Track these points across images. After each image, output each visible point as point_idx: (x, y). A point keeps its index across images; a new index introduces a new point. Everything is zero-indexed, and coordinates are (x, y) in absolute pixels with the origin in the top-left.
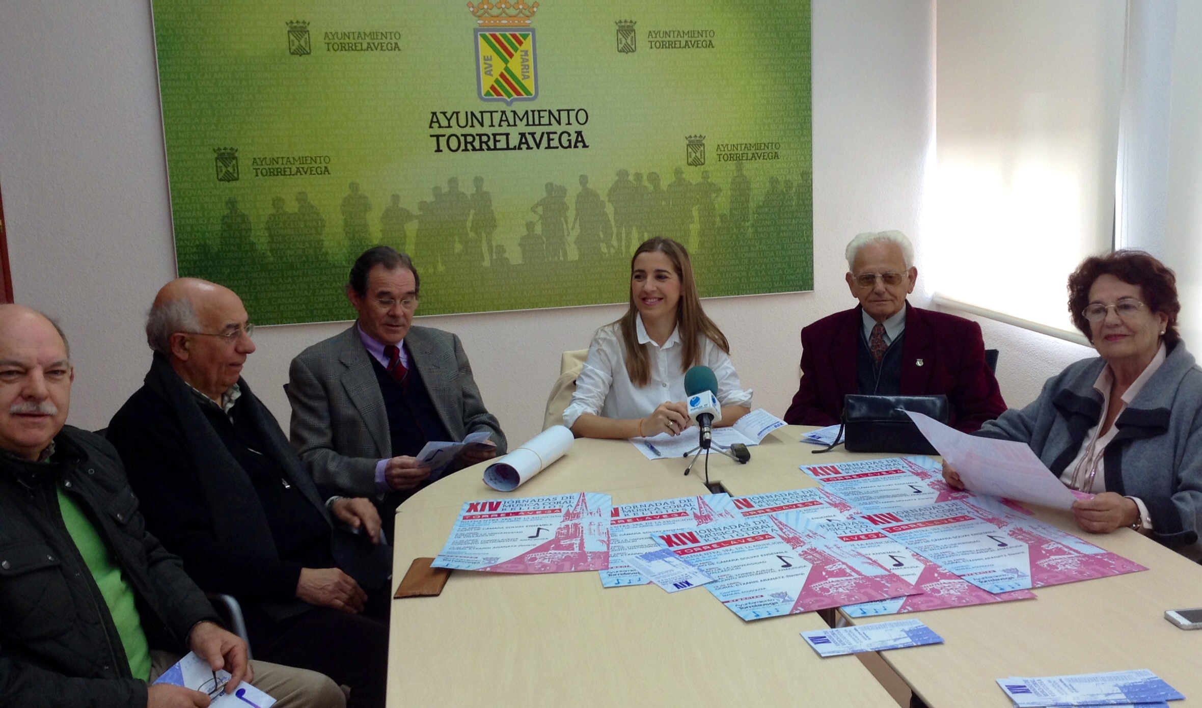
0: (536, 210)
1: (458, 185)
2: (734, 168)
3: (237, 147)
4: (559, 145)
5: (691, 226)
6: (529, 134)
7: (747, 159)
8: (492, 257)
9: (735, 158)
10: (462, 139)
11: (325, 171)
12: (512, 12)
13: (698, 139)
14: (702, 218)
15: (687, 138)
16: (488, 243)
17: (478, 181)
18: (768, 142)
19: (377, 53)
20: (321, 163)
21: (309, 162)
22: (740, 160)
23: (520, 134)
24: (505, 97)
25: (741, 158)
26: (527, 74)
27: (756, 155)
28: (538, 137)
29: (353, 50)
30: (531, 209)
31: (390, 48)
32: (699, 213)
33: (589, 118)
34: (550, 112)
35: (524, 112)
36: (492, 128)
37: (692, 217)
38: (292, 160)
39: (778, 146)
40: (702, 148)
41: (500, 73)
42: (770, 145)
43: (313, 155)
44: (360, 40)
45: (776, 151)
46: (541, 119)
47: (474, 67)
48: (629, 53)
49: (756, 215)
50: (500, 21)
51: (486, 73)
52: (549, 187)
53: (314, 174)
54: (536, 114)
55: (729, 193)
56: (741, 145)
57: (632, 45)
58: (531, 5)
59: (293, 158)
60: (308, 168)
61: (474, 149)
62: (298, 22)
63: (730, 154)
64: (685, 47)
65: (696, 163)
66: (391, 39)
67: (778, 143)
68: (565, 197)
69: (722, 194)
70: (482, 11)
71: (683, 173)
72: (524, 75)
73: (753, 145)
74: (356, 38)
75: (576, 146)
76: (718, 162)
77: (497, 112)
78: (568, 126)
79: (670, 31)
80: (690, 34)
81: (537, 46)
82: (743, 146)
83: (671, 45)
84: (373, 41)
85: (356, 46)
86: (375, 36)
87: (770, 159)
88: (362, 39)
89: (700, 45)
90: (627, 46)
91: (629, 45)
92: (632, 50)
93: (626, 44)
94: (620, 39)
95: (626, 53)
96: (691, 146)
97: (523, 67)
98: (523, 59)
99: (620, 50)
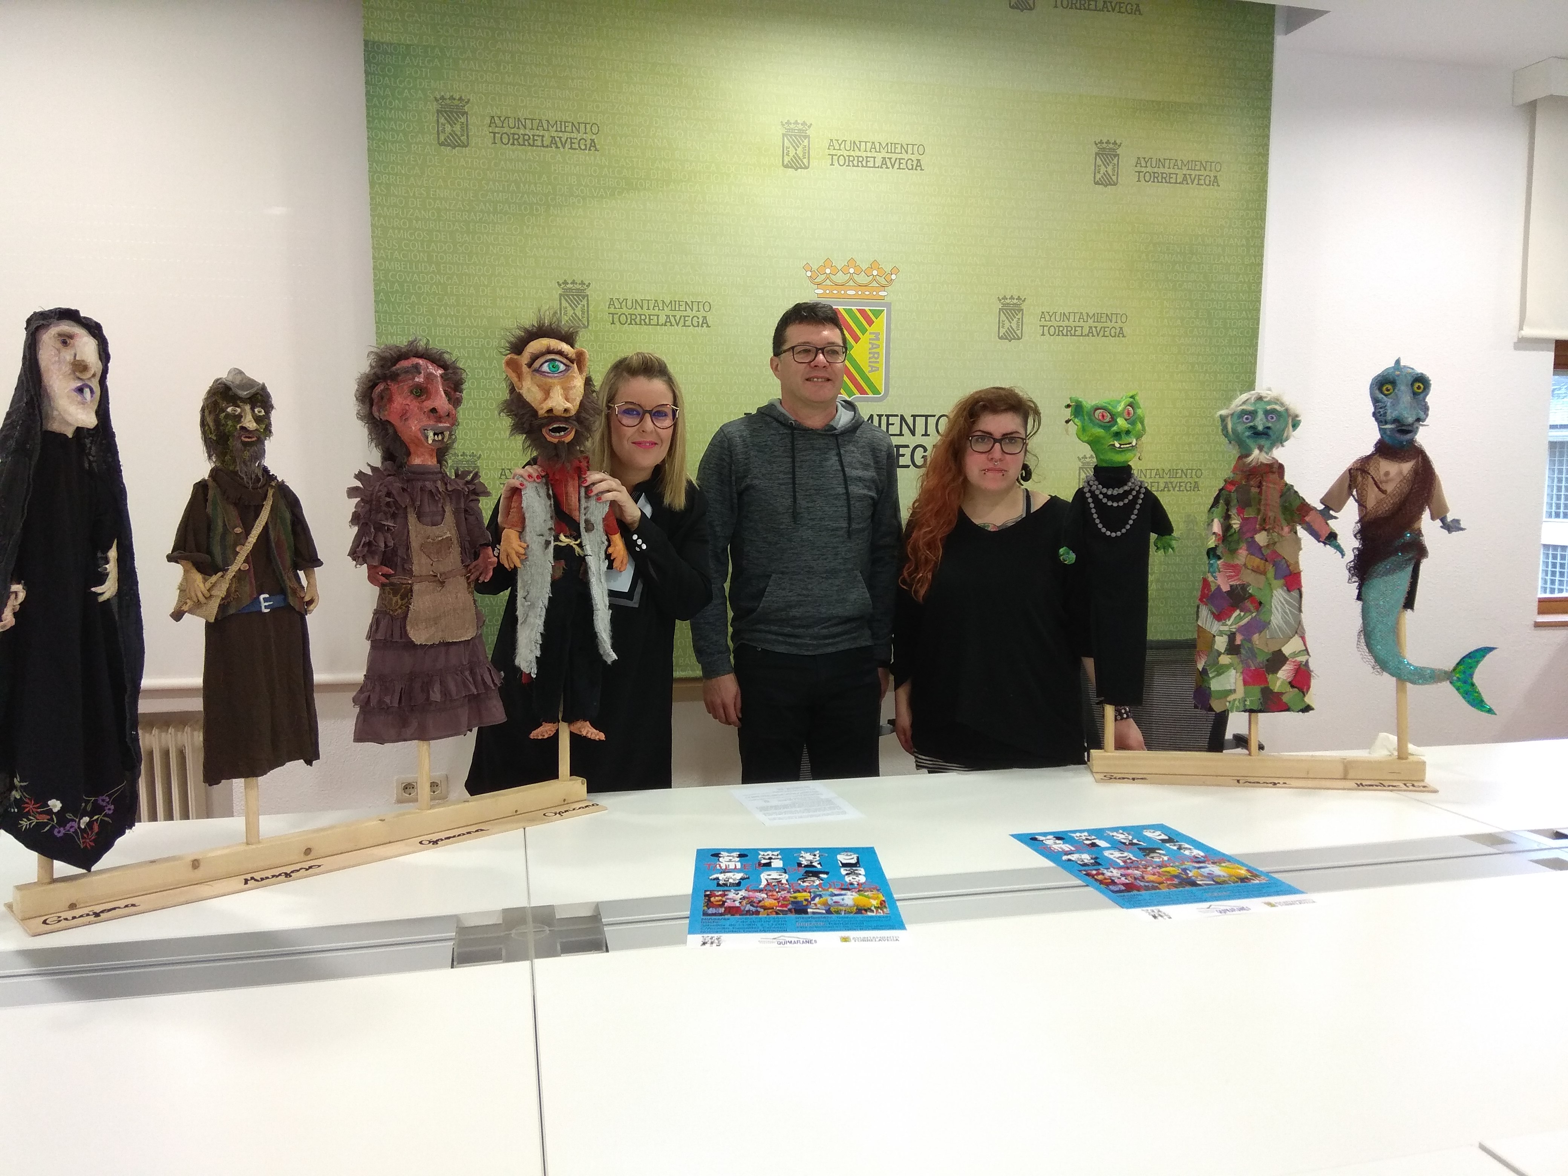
3: (480, 452)
4: (910, 463)
12: (862, 279)
15: (1080, 459)
18: (1187, 468)
19: (679, 329)
24: (845, 395)
26: (876, 365)
27: (1170, 485)
29: (646, 324)
31: (695, 324)
34: (902, 418)
39: (1199, 473)
42: (1189, 471)
44: (656, 311)
45: (1197, 480)
48: (1013, 341)
49: (1163, 567)
50: (845, 292)
54: (884, 419)
56: (1151, 470)
57: (1018, 330)
58: (888, 270)
62: (573, 282)
64: (1088, 335)
66: (699, 311)
67: (1200, 470)
70: (824, 276)
72: (872, 367)
73: (1166, 471)
74: (651, 307)
78: (925, 438)
79: (1069, 313)
80: (1096, 317)
81: (893, 326)
82: (1154, 473)
83: (1070, 331)
84: (674, 313)
85: (650, 319)
86: (677, 306)
87: (1187, 491)
88: (659, 309)
89: (1107, 334)
90: (1011, 332)
91: (1013, 330)
92: (1016, 336)
93: (1010, 328)
94: (1003, 321)
95: (1010, 341)
96: (1085, 470)
97: (871, 355)
98: (872, 344)
99: (1001, 335)
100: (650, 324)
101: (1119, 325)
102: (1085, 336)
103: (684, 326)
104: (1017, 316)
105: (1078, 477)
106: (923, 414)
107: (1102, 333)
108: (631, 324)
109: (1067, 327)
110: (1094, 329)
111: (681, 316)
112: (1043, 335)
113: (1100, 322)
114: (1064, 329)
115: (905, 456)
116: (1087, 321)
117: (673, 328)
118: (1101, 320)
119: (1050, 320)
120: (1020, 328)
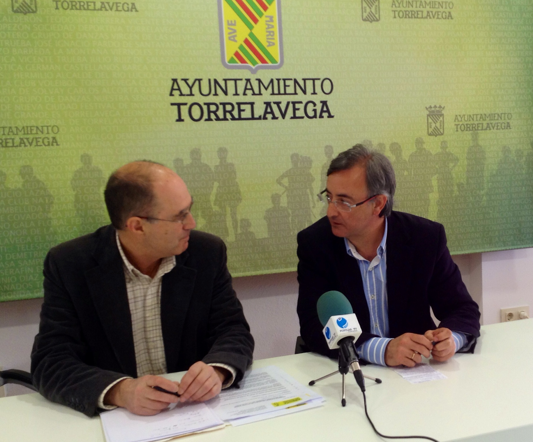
0: (281, 182)
1: (200, 156)
2: (469, 137)
4: (304, 115)
5: (431, 196)
6: (274, 103)
7: (482, 130)
8: (237, 231)
9: (471, 128)
10: (205, 108)
11: (53, 142)
13: (437, 109)
14: (441, 187)
15: (427, 109)
16: (232, 217)
17: (222, 152)
18: (501, 113)
19: (113, 12)
20: (48, 133)
21: (34, 132)
22: (476, 130)
23: (265, 103)
24: (250, 64)
25: (476, 128)
26: (273, 41)
27: (490, 125)
28: (283, 106)
29: (84, 9)
30: (277, 180)
31: (126, 9)
32: (438, 182)
33: (334, 88)
34: (296, 82)
35: (269, 80)
36: (236, 97)
37: (431, 187)
38: (14, 130)
39: (510, 117)
40: (441, 119)
41: (244, 39)
42: (503, 115)
43: (40, 125)
45: (509, 121)
46: (287, 88)
47: (217, 31)
48: (374, 22)
49: (490, 184)
51: (230, 38)
52: (295, 158)
53: (40, 146)
54: (282, 82)
55: (466, 162)
56: (477, 115)
57: (376, 14)
59: (17, 128)
60: (33, 138)
61: (218, 119)
63: (467, 125)
64: (427, 18)
65: (436, 133)
67: (510, 113)
68: (310, 168)
69: (459, 164)
71: (424, 143)
72: (269, 42)
73: (487, 115)
75: (321, 117)
76: (456, 132)
77: (241, 80)
78: (313, 95)
79: (413, 1)
80: (431, 4)
81: (283, 11)
82: (479, 117)
83: (414, 15)
85: (88, 5)
87: (503, 129)
89: (440, 16)
90: (371, 15)
91: (373, 14)
92: (375, 19)
93: (371, 13)
94: (365, 8)
95: (371, 22)
96: (431, 116)
97: (268, 34)
98: (268, 25)
99: (364, 18)
100: (88, 9)
101: (448, 10)
102: (425, 18)
103: (117, 10)
104: (375, 4)
105: (427, 122)
106: (311, 77)
107: (436, 15)
108: (72, 9)
109: (412, 11)
110: (431, 13)
111: (114, 3)
112: (395, 17)
113: (435, 8)
114: (409, 13)
115: (300, 110)
116: (425, 7)
117: (107, 11)
118: (435, 6)
119: (399, 7)
120: (378, 13)
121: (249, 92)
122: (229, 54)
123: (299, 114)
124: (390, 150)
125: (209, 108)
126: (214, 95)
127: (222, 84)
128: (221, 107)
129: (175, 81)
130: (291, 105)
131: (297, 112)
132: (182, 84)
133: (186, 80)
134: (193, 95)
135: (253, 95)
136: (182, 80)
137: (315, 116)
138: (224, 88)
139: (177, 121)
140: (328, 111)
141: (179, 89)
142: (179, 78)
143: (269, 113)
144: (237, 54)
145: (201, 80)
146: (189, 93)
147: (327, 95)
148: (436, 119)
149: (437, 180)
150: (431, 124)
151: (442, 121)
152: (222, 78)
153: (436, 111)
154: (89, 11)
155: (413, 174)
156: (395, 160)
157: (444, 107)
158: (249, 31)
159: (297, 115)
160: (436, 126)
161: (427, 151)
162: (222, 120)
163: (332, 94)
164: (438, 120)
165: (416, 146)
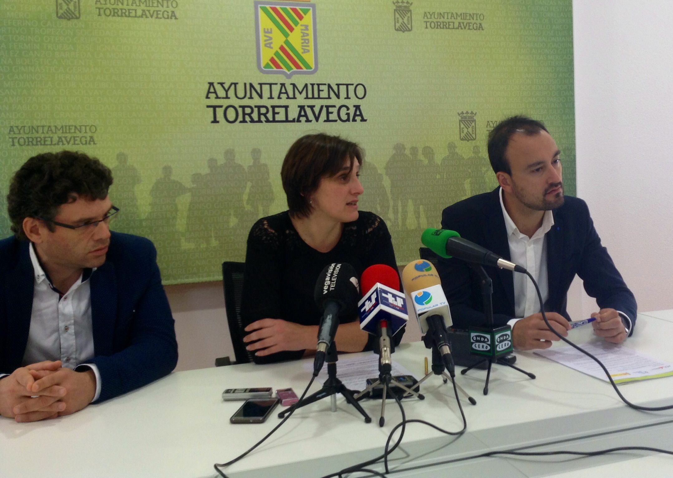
1: (234, 157)
4: (337, 118)
6: (308, 106)
10: (240, 110)
11: (90, 141)
13: (469, 115)
14: (474, 191)
15: (459, 114)
17: (256, 153)
19: (153, 20)
20: (86, 132)
23: (299, 106)
24: (285, 70)
26: (307, 48)
28: (317, 110)
31: (166, 16)
33: (367, 93)
34: (330, 86)
36: (271, 100)
37: (464, 190)
38: (54, 129)
40: (473, 124)
41: (279, 46)
43: (78, 124)
46: (321, 92)
47: (254, 38)
48: (406, 32)
53: (78, 144)
54: (316, 87)
57: (409, 24)
61: (252, 121)
65: (468, 138)
71: (456, 147)
72: (304, 49)
74: (130, 4)
75: (354, 120)
77: (276, 84)
78: (346, 100)
79: (444, 13)
80: (463, 16)
81: (318, 20)
83: (445, 25)
84: (148, 8)
85: (129, 13)
86: (151, 3)
88: (136, 6)
89: (471, 27)
90: (404, 26)
91: (405, 24)
92: (407, 29)
93: (403, 23)
94: (397, 18)
95: (403, 32)
96: (463, 122)
97: (303, 41)
98: (303, 33)
99: (397, 28)
100: (129, 16)
101: (479, 21)
102: (456, 29)
103: (157, 18)
104: (407, 15)
105: (459, 127)
106: (345, 83)
107: (467, 26)
108: (114, 16)
109: (443, 22)
110: (462, 25)
111: (154, 11)
112: (427, 28)
113: (466, 19)
114: (441, 24)
115: (333, 113)
116: (457, 19)
117: (148, 19)
118: (466, 18)
119: (431, 18)
120: (410, 23)
121: (284, 96)
122: (265, 60)
123: (332, 117)
124: (423, 154)
125: (244, 111)
126: (249, 98)
127: (258, 88)
128: (256, 110)
129: (211, 84)
130: (324, 109)
131: (330, 115)
132: (218, 88)
133: (222, 84)
134: (229, 98)
135: (287, 98)
136: (219, 83)
137: (348, 120)
138: (259, 91)
139: (212, 122)
140: (361, 115)
141: (215, 92)
142: (215, 81)
143: (303, 116)
144: (272, 60)
145: (237, 83)
146: (225, 96)
147: (360, 100)
148: (468, 125)
149: (470, 183)
150: (463, 129)
151: (474, 126)
152: (257, 83)
153: (468, 117)
154: (130, 18)
155: (445, 177)
156: (427, 163)
157: (476, 113)
158: (284, 39)
159: (330, 119)
160: (468, 131)
161: (460, 155)
162: (256, 122)
163: (365, 98)
164: (470, 126)
165: (449, 151)
